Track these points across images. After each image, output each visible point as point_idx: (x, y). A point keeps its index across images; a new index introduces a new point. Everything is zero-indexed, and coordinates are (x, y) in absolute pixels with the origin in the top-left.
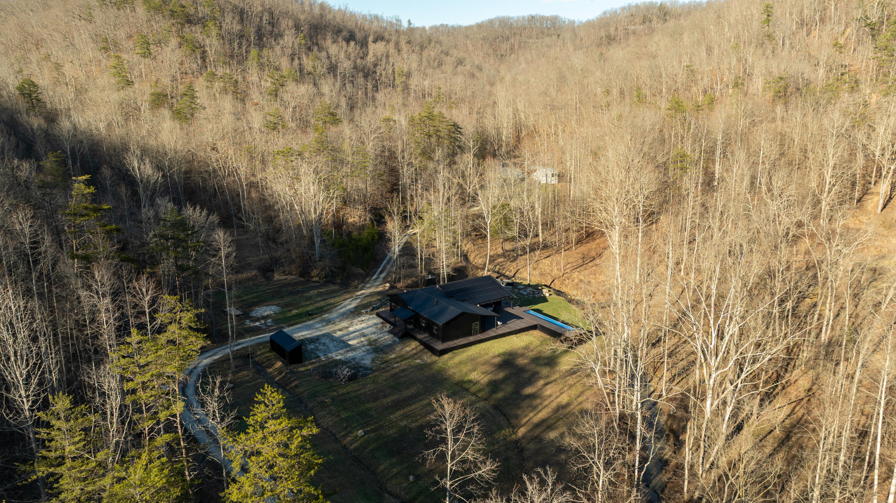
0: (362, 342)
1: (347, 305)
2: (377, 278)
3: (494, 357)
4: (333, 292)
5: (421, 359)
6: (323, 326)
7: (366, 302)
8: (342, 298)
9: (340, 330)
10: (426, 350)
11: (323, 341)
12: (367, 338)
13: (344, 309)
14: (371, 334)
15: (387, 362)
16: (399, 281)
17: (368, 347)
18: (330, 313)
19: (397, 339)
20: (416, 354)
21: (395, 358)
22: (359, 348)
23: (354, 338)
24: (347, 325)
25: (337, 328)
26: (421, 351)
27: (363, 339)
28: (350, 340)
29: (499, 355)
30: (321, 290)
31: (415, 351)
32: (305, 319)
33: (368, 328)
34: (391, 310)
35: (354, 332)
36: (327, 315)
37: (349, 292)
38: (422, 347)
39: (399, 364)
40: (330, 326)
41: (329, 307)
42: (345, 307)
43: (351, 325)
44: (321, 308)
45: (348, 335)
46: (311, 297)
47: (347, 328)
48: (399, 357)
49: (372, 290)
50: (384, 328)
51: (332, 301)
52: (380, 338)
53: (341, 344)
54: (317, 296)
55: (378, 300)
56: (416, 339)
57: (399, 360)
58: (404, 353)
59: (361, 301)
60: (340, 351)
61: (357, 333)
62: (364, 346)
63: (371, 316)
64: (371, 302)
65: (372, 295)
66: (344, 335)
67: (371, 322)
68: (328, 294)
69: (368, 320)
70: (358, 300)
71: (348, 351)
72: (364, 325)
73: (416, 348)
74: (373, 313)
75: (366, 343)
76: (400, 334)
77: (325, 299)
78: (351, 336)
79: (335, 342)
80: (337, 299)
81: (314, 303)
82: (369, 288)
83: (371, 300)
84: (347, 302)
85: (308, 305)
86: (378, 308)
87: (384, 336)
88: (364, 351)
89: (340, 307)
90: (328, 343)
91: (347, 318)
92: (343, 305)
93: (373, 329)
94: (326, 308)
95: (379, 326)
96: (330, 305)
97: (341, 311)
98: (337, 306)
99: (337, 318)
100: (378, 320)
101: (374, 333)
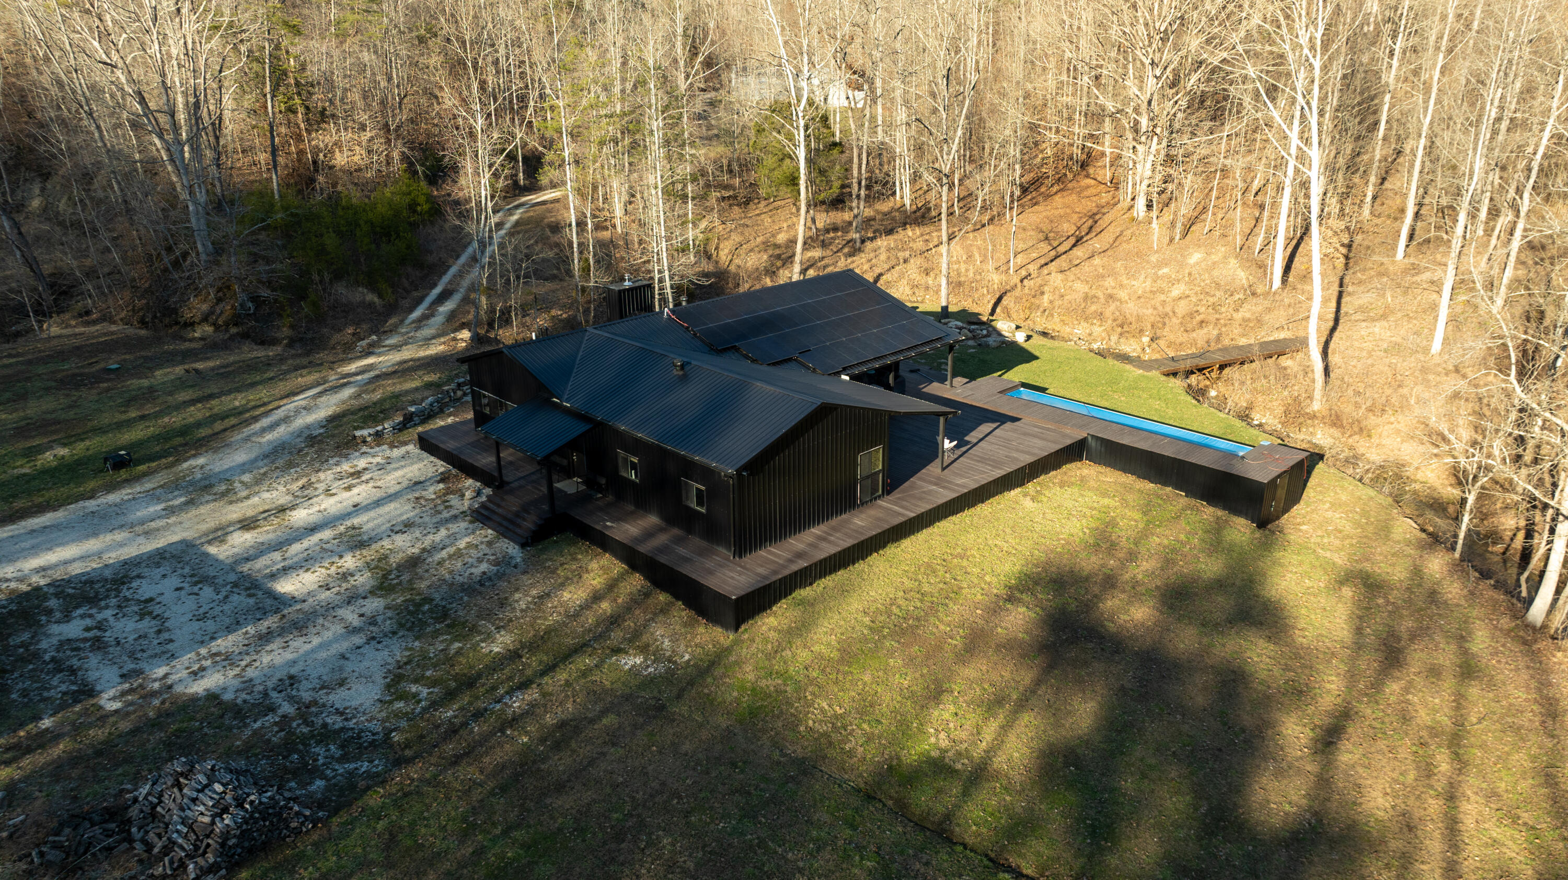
0: (345, 576)
1: (297, 412)
2: (425, 317)
3: (995, 608)
4: (252, 367)
5: (644, 650)
6: (171, 511)
7: (377, 396)
8: (282, 387)
9: (247, 524)
10: (663, 597)
11: (146, 589)
12: (370, 554)
13: (281, 432)
14: (394, 531)
15: (469, 682)
16: (506, 321)
17: (374, 605)
18: (216, 450)
19: (512, 549)
20: (614, 621)
21: (513, 655)
22: (329, 609)
23: (306, 562)
24: (284, 500)
25: (235, 512)
26: (637, 601)
27: (349, 562)
28: (286, 570)
29: (1012, 595)
30: (200, 366)
31: (605, 606)
32: (91, 484)
33: (378, 503)
34: (481, 419)
35: (313, 529)
36: (201, 461)
37: (313, 366)
38: (636, 581)
39: (533, 694)
40: (203, 510)
41: (218, 426)
42: (286, 420)
43: (305, 495)
44: (184, 431)
45: (279, 545)
46: (151, 390)
47: (282, 510)
48: (533, 646)
49: (407, 353)
50: (454, 500)
51: (238, 401)
52: (434, 548)
53: (239, 600)
54: (181, 384)
55: (429, 386)
56: (604, 543)
57: (533, 662)
58: (553, 618)
59: (358, 396)
60: (223, 644)
61: (327, 534)
62: (351, 598)
63: (396, 453)
64: (396, 396)
65: (403, 370)
66: (262, 550)
67: (392, 480)
68: (224, 376)
69: (380, 467)
70: (347, 392)
71: (265, 638)
72: (361, 493)
73: (612, 586)
74: (404, 436)
75: (363, 580)
76: (529, 523)
77: (211, 397)
78: (296, 548)
79: (207, 592)
80: (263, 393)
81: (157, 415)
82: (397, 347)
83: (398, 388)
84: (300, 400)
85: (129, 424)
86: (428, 416)
87: (454, 537)
88: (352, 631)
89: (265, 422)
90: (169, 596)
91: (290, 465)
92: (280, 413)
93: (400, 510)
94: (203, 432)
95: (431, 492)
96: (223, 417)
97: (269, 437)
98: (256, 419)
99: (244, 468)
100: (427, 466)
101: (408, 525)
